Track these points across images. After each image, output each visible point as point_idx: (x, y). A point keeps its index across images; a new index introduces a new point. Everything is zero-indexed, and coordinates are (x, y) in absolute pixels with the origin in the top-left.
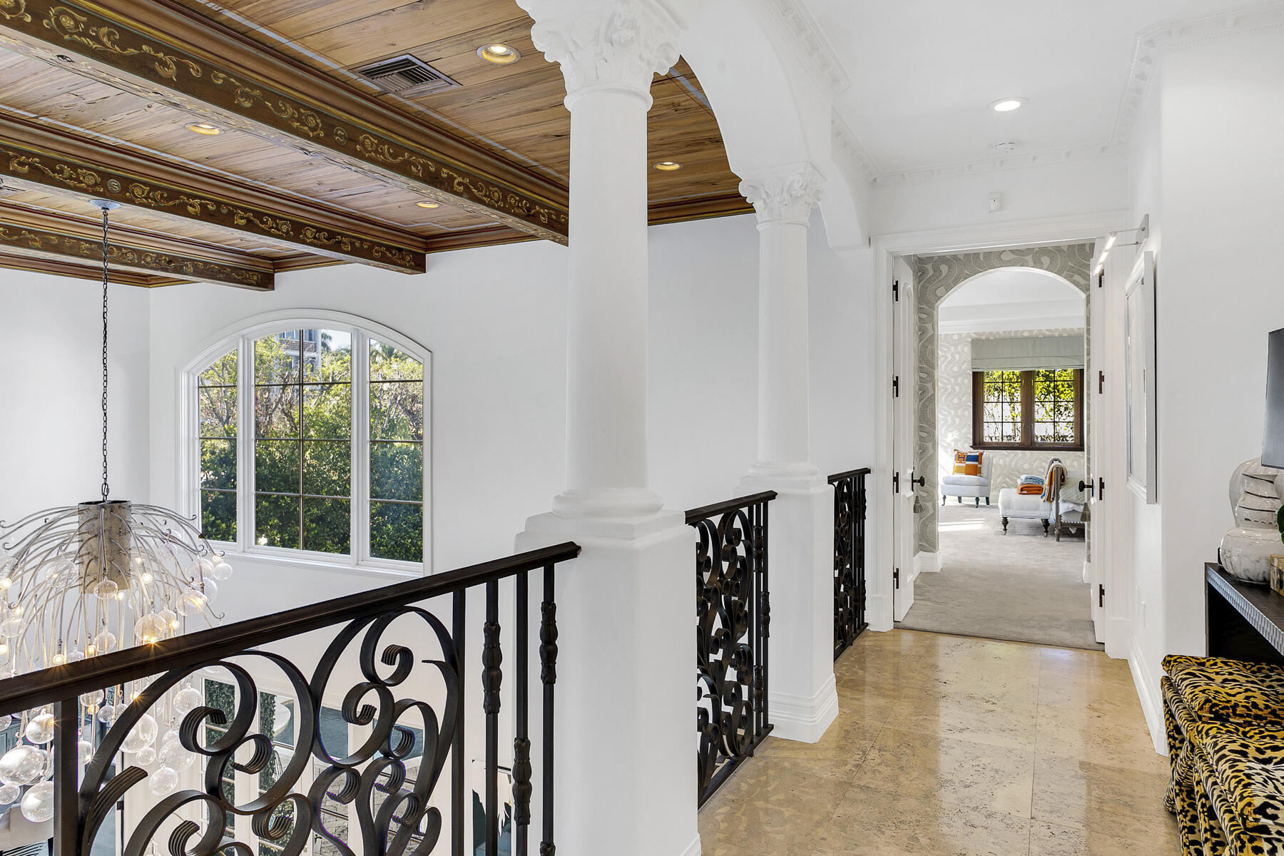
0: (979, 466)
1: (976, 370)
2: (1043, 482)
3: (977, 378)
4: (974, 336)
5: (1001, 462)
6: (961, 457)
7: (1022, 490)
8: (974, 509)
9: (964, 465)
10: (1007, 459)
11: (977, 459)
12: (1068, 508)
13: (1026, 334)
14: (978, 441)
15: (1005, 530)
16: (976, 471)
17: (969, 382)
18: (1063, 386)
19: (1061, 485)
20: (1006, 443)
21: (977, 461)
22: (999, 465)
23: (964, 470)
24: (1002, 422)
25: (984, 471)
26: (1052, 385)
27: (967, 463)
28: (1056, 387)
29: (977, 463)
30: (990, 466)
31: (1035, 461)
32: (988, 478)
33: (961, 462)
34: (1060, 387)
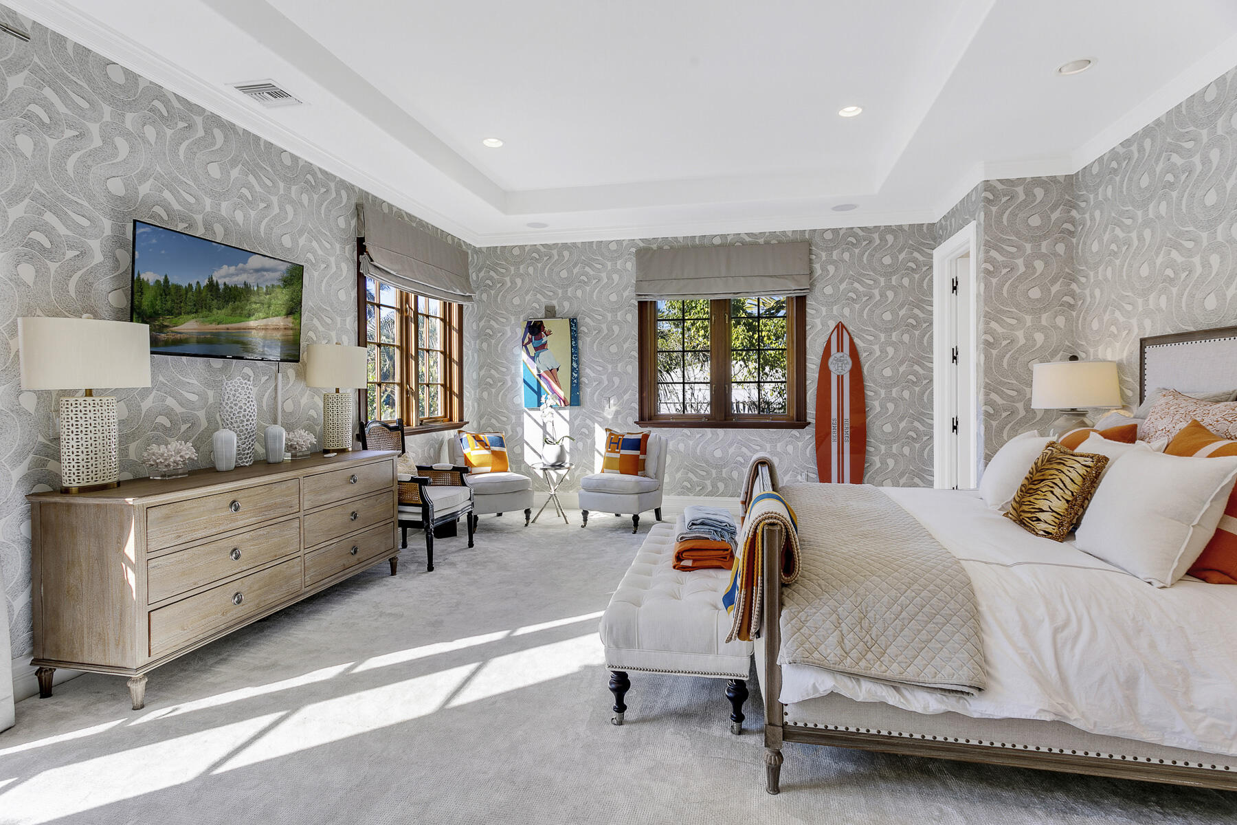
0: (641, 457)
1: (643, 299)
2: (733, 533)
3: (646, 311)
4: (642, 245)
5: (681, 447)
6: (616, 442)
7: (679, 557)
8: (629, 536)
9: (618, 456)
10: (691, 443)
11: (639, 444)
12: (815, 688)
13: (717, 241)
14: (646, 415)
15: (621, 707)
16: (636, 467)
17: (632, 318)
18: (769, 339)
19: (784, 585)
20: (691, 416)
21: (637, 448)
22: (679, 452)
23: (617, 464)
24: (684, 383)
25: (651, 466)
26: (756, 336)
27: (624, 452)
28: (760, 339)
29: (637, 453)
30: (663, 453)
31: (731, 445)
32: (658, 475)
33: (613, 451)
34: (765, 339)
